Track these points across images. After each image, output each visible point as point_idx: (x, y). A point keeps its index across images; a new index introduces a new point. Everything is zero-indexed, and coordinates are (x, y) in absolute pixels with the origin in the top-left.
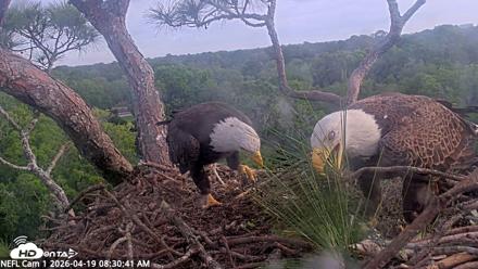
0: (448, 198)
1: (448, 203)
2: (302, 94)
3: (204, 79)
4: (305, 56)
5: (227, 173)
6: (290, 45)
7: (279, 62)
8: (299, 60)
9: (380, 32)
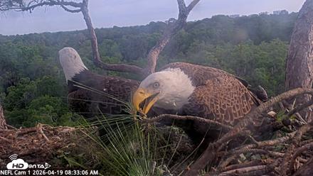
0: (220, 144)
1: (220, 148)
2: (112, 67)
3: (31, 56)
4: (115, 37)
5: (52, 132)
6: (102, 29)
7: (93, 42)
8: (110, 40)
9: (172, 19)
